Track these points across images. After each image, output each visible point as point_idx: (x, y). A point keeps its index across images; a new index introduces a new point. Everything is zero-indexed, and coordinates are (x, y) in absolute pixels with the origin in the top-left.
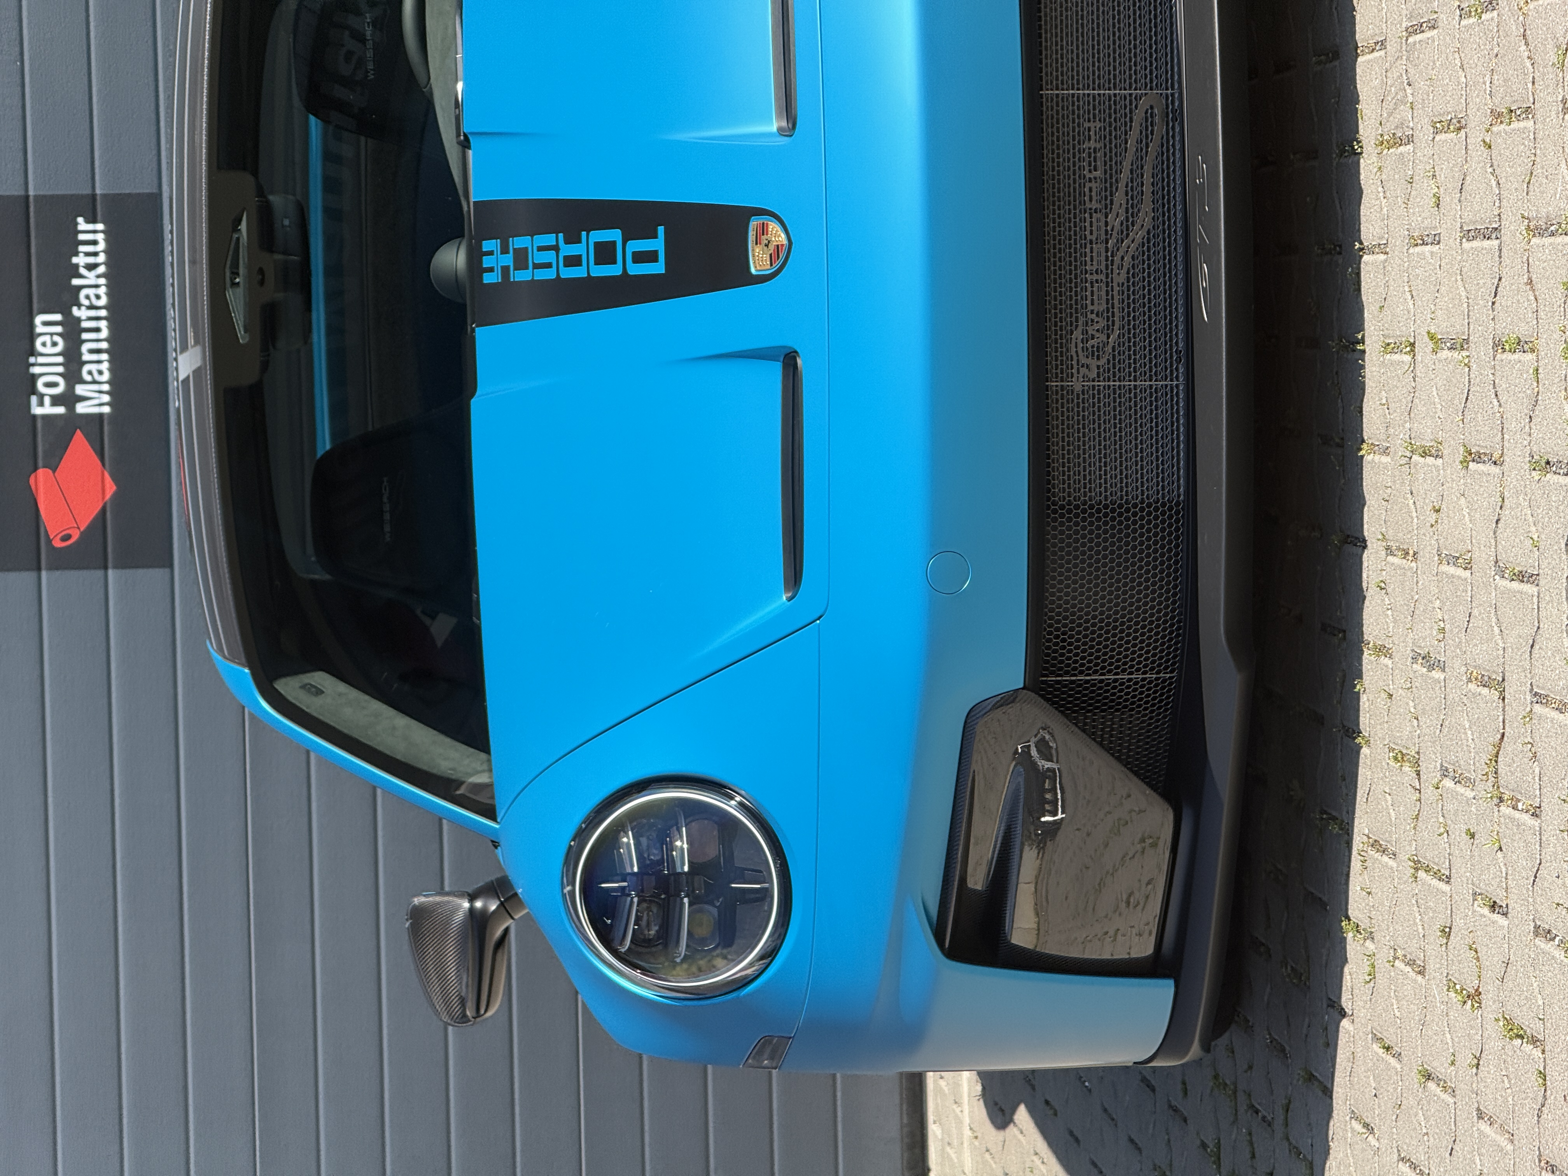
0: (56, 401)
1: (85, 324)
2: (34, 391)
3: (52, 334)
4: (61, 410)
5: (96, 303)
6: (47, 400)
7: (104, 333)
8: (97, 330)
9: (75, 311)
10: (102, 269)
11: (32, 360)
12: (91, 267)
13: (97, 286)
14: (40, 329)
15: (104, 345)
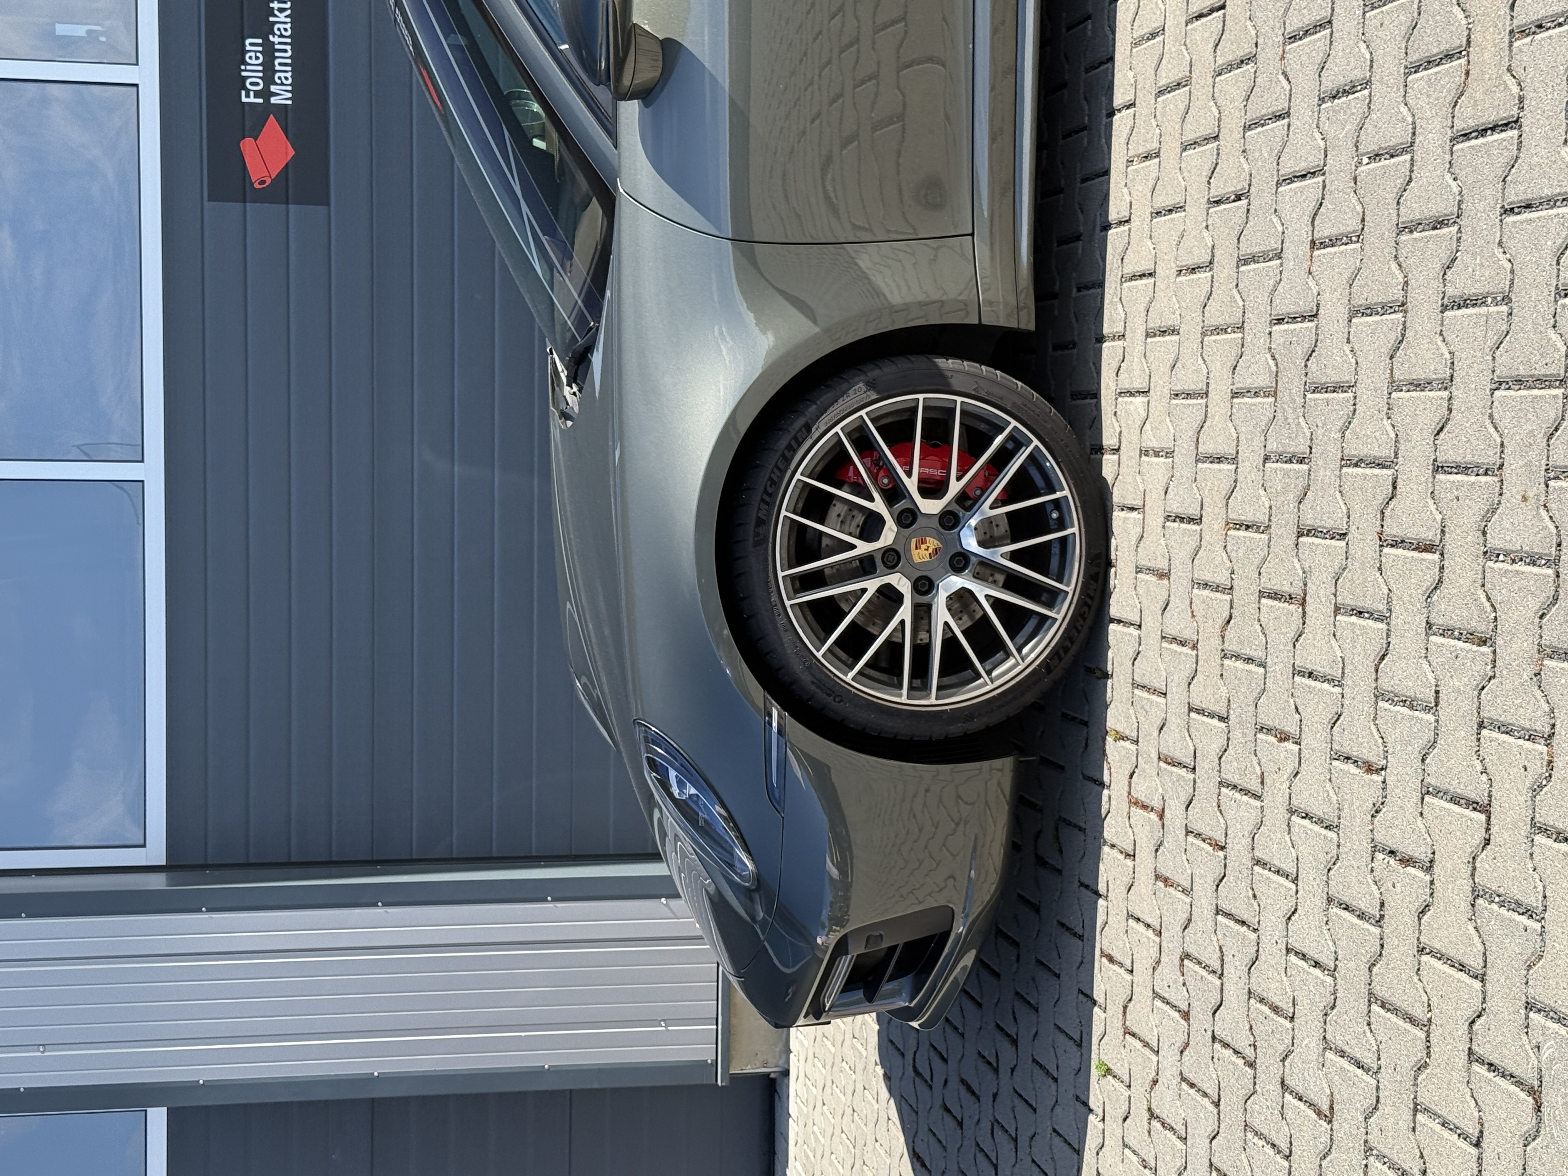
0: (257, 94)
1: (277, 47)
2: (244, 87)
3: (256, 52)
4: (260, 101)
5: (284, 33)
6: (252, 94)
7: (289, 54)
8: (285, 51)
9: (271, 37)
10: (288, 12)
11: (243, 67)
12: (281, 10)
13: (285, 23)
14: (248, 48)
15: (289, 61)
